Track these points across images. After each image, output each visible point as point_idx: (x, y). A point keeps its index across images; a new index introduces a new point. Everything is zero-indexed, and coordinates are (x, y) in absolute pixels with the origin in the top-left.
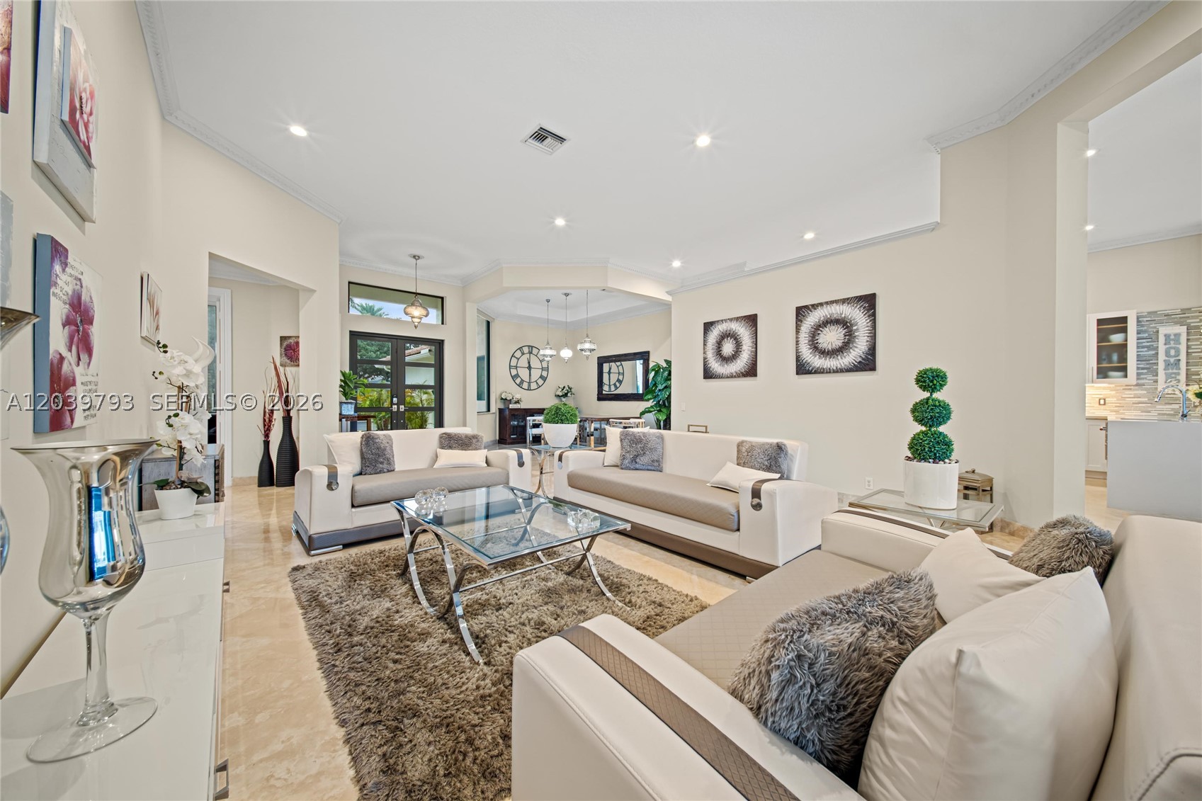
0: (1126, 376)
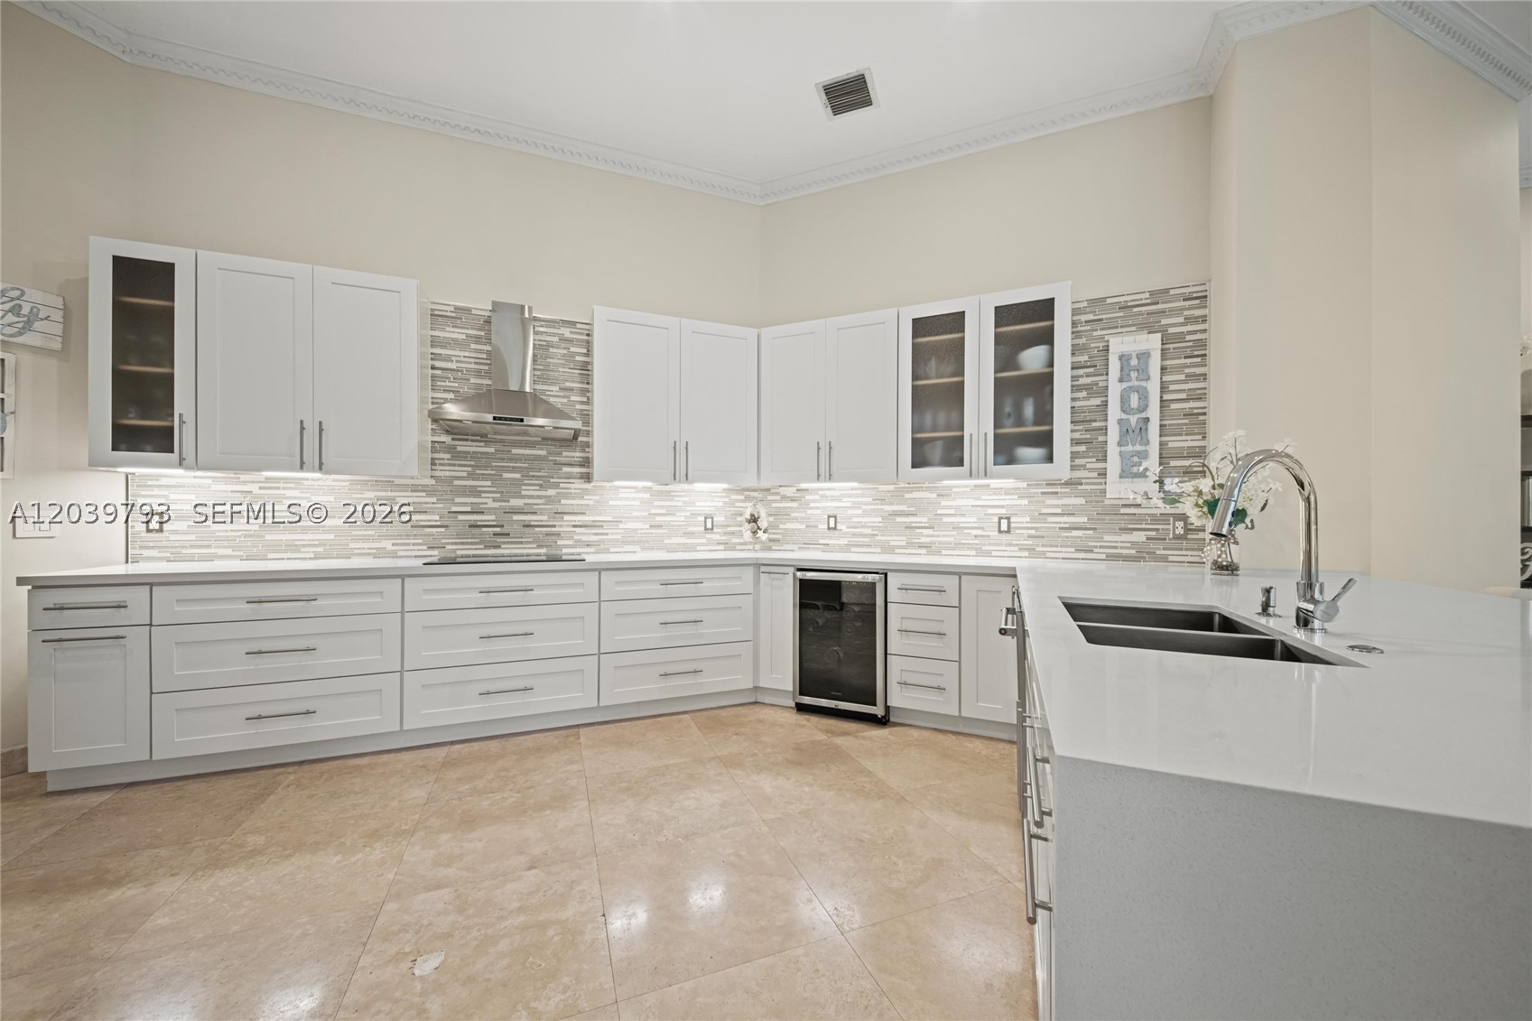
0: (1050, 459)
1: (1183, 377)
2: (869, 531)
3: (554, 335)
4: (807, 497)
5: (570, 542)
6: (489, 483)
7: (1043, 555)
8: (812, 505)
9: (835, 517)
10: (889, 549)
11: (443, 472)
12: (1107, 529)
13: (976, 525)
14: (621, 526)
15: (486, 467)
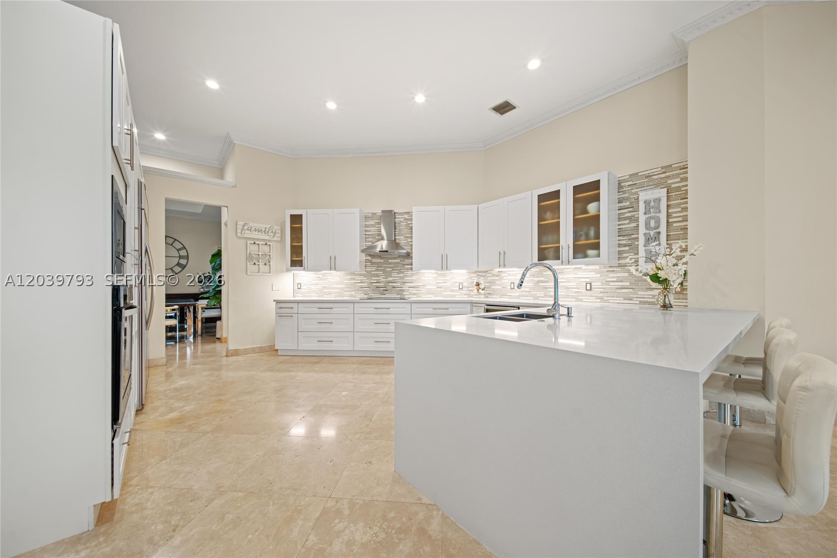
0: (599, 256)
1: (680, 209)
2: (528, 290)
3: (402, 218)
4: (502, 275)
5: (408, 293)
6: (382, 272)
7: (607, 301)
8: (504, 278)
9: (514, 283)
10: (537, 298)
11: (368, 269)
12: (640, 288)
13: (575, 287)
14: (426, 287)
15: (381, 267)
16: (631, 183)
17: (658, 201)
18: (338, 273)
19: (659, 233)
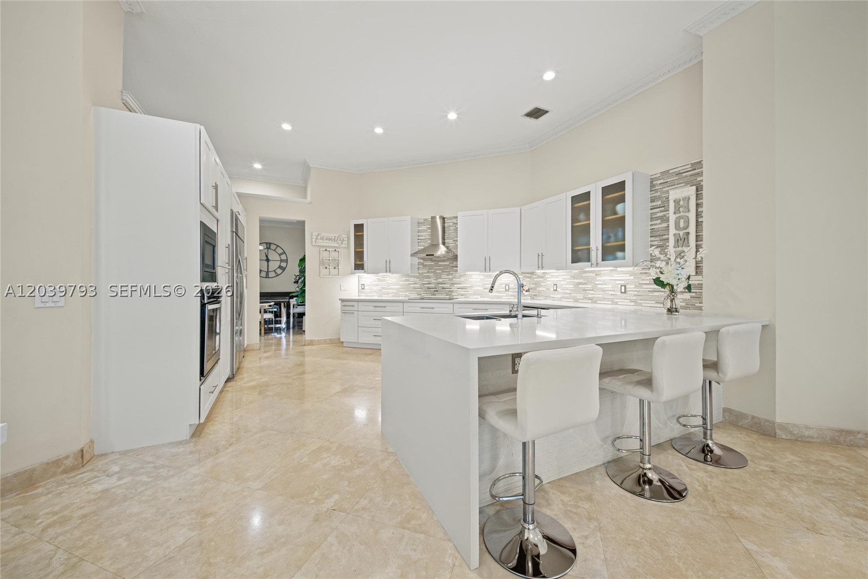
0: (624, 258)
2: (568, 291)
3: (451, 222)
4: (546, 276)
5: (457, 294)
6: (432, 274)
7: (640, 304)
8: (548, 280)
9: (556, 285)
10: (576, 300)
11: (421, 271)
13: (611, 289)
14: (473, 288)
15: (432, 269)
16: (662, 181)
17: (688, 199)
18: (395, 275)
19: (688, 233)
